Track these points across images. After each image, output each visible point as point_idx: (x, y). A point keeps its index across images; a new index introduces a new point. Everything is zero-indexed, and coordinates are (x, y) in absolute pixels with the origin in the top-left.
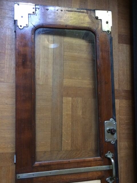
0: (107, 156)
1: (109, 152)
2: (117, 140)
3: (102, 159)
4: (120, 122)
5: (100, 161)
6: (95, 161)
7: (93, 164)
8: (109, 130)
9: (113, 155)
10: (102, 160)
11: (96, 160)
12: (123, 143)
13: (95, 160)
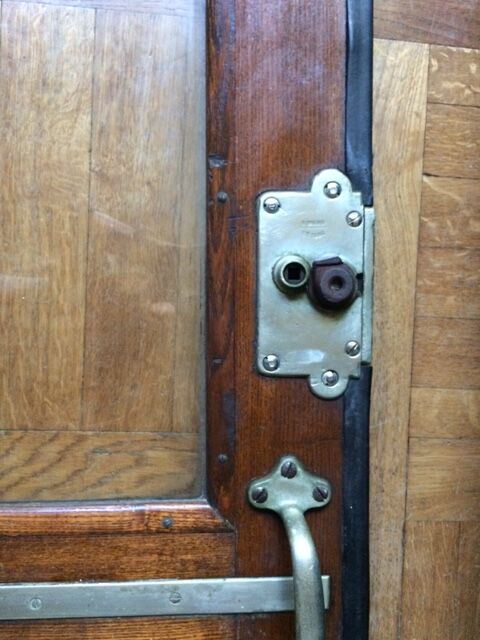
0: (262, 496)
1: (287, 461)
2: (366, 368)
3: (219, 520)
4: (422, 225)
5: (198, 538)
6: (158, 532)
7: (135, 559)
8: (294, 270)
9: (319, 495)
10: (217, 530)
11: (167, 529)
12: (438, 396)
13: (154, 526)
